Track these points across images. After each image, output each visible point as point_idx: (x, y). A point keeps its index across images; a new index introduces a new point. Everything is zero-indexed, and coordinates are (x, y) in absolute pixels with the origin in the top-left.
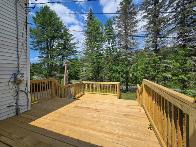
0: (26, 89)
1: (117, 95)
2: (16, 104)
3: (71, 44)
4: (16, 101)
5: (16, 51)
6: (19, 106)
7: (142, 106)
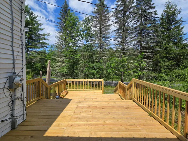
0: (22, 94)
1: (101, 90)
2: (11, 116)
3: (40, 34)
4: (11, 111)
5: (11, 46)
6: (16, 118)
7: (131, 99)
